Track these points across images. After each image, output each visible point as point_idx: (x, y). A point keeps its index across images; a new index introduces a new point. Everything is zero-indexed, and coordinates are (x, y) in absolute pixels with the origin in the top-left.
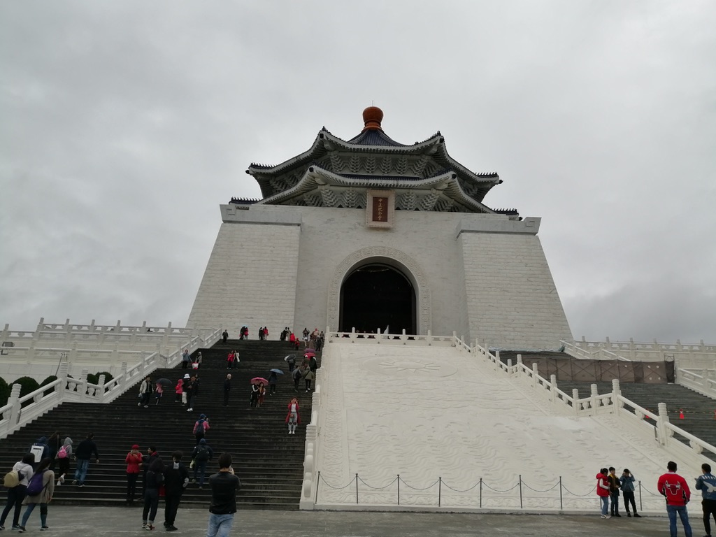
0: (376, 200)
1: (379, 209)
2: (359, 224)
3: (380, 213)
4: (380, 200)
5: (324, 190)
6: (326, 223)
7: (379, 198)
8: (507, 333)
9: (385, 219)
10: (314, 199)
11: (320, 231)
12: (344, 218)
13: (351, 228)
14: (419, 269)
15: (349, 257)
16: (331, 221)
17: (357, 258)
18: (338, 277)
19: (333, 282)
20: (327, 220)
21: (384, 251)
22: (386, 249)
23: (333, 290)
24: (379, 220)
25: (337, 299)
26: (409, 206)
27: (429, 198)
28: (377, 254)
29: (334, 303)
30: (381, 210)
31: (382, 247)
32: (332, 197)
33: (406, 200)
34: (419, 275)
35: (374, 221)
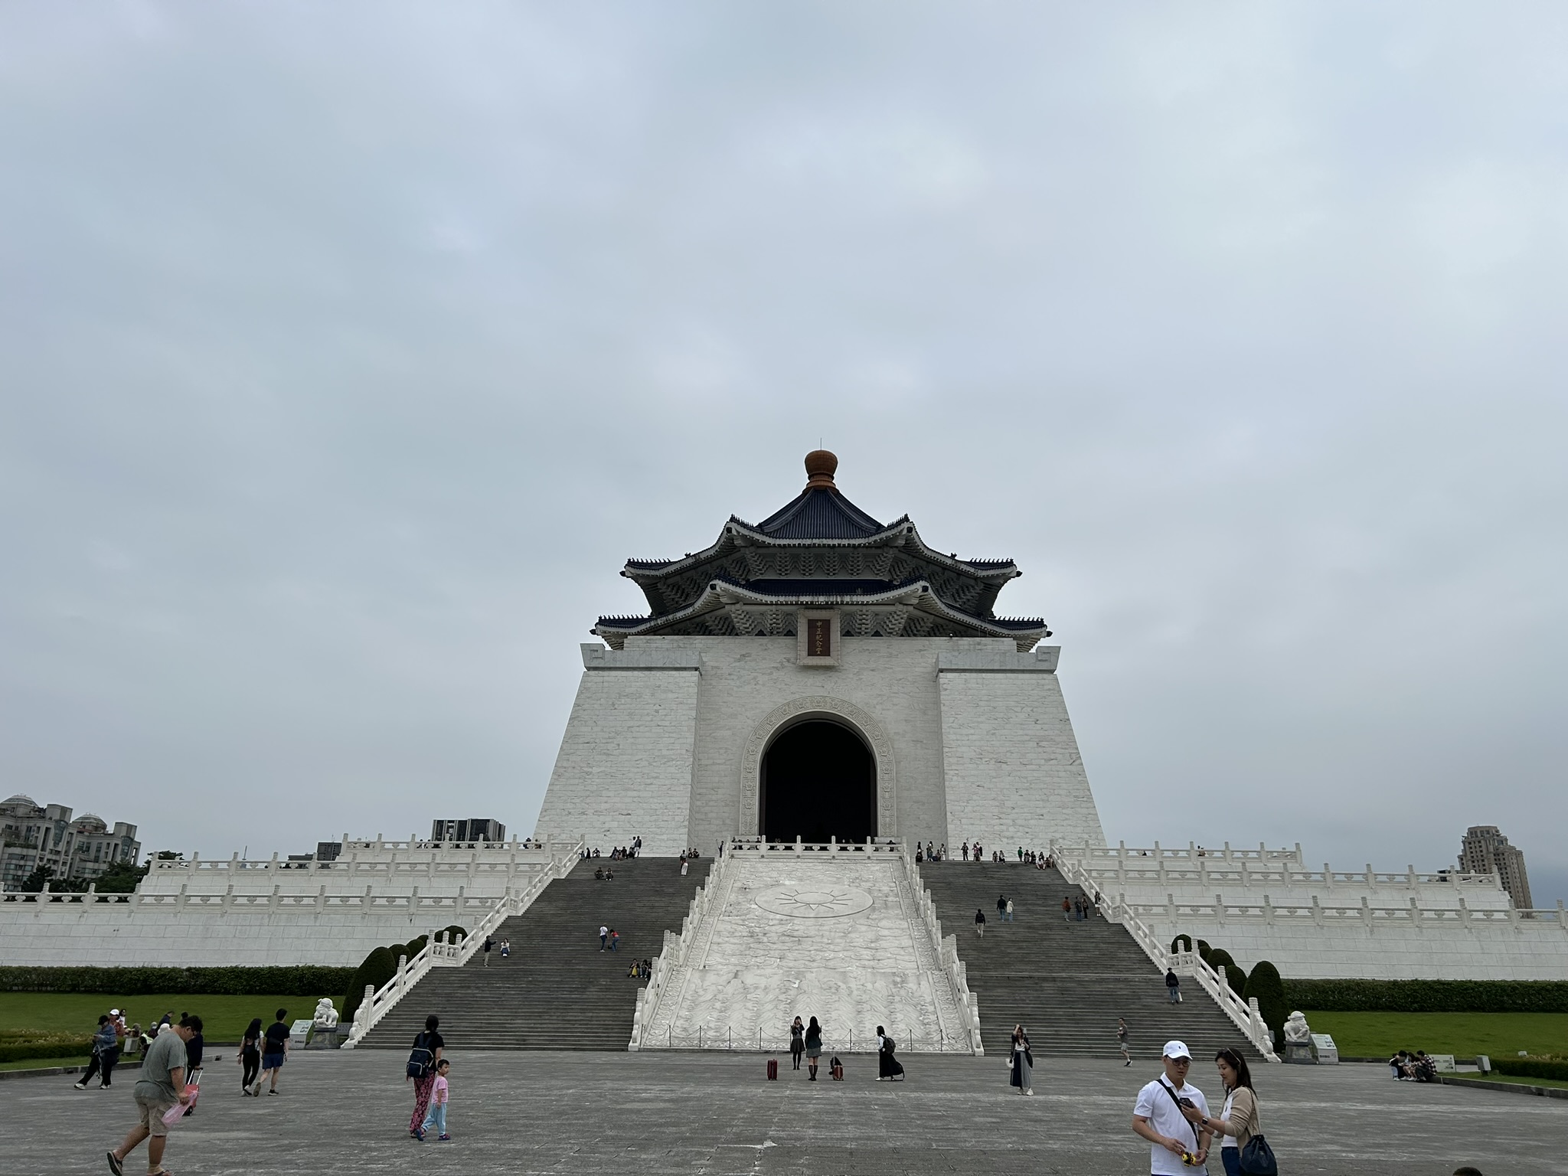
0: (812, 624)
1: (817, 637)
2: (788, 661)
3: (820, 645)
4: (819, 624)
5: (734, 611)
6: (739, 660)
7: (817, 621)
8: (1004, 827)
9: (826, 652)
10: (722, 623)
11: (729, 674)
12: (765, 652)
13: (776, 668)
14: (877, 728)
15: (772, 714)
16: (746, 658)
17: (784, 714)
18: (755, 745)
19: (748, 753)
20: (740, 656)
21: (824, 703)
22: (828, 700)
23: (748, 766)
24: (817, 654)
25: (755, 778)
26: (863, 632)
27: (893, 617)
28: (813, 707)
29: (751, 786)
30: (820, 638)
31: (821, 697)
32: (747, 621)
33: (858, 621)
34: (878, 739)
35: (809, 656)
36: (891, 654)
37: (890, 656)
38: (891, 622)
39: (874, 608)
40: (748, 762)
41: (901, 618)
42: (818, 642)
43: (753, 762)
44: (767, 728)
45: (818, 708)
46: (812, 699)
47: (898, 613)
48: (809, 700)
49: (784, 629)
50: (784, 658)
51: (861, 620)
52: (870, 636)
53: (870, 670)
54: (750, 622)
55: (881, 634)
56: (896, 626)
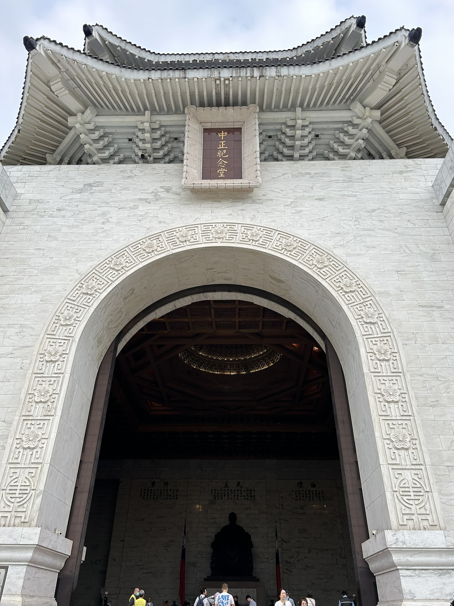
0: (210, 132)
1: (220, 153)
2: (168, 190)
4: (222, 135)
6: (81, 191)
7: (219, 130)
9: (235, 173)
11: (59, 210)
12: (129, 180)
13: (146, 200)
14: (345, 273)
15: (120, 253)
16: (94, 188)
17: (149, 253)
18: (76, 307)
19: (56, 321)
20: (84, 185)
21: (230, 234)
22: (239, 229)
23: (50, 348)
24: (219, 174)
25: (60, 375)
26: (297, 155)
27: (346, 133)
28: (209, 241)
29: (48, 392)
30: (224, 155)
31: (225, 224)
32: (106, 147)
33: (288, 141)
34: (351, 291)
35: (205, 176)
36: (350, 177)
37: (350, 180)
38: (342, 143)
39: (313, 116)
40: (52, 340)
41: (360, 130)
42: (221, 161)
43: (63, 341)
44: (109, 277)
45: (219, 242)
46: (206, 227)
47: (356, 121)
48: (199, 230)
49: (165, 155)
50: (161, 187)
51: (292, 137)
52: (309, 160)
53: (316, 199)
54: (112, 150)
55: (328, 159)
56: (352, 148)
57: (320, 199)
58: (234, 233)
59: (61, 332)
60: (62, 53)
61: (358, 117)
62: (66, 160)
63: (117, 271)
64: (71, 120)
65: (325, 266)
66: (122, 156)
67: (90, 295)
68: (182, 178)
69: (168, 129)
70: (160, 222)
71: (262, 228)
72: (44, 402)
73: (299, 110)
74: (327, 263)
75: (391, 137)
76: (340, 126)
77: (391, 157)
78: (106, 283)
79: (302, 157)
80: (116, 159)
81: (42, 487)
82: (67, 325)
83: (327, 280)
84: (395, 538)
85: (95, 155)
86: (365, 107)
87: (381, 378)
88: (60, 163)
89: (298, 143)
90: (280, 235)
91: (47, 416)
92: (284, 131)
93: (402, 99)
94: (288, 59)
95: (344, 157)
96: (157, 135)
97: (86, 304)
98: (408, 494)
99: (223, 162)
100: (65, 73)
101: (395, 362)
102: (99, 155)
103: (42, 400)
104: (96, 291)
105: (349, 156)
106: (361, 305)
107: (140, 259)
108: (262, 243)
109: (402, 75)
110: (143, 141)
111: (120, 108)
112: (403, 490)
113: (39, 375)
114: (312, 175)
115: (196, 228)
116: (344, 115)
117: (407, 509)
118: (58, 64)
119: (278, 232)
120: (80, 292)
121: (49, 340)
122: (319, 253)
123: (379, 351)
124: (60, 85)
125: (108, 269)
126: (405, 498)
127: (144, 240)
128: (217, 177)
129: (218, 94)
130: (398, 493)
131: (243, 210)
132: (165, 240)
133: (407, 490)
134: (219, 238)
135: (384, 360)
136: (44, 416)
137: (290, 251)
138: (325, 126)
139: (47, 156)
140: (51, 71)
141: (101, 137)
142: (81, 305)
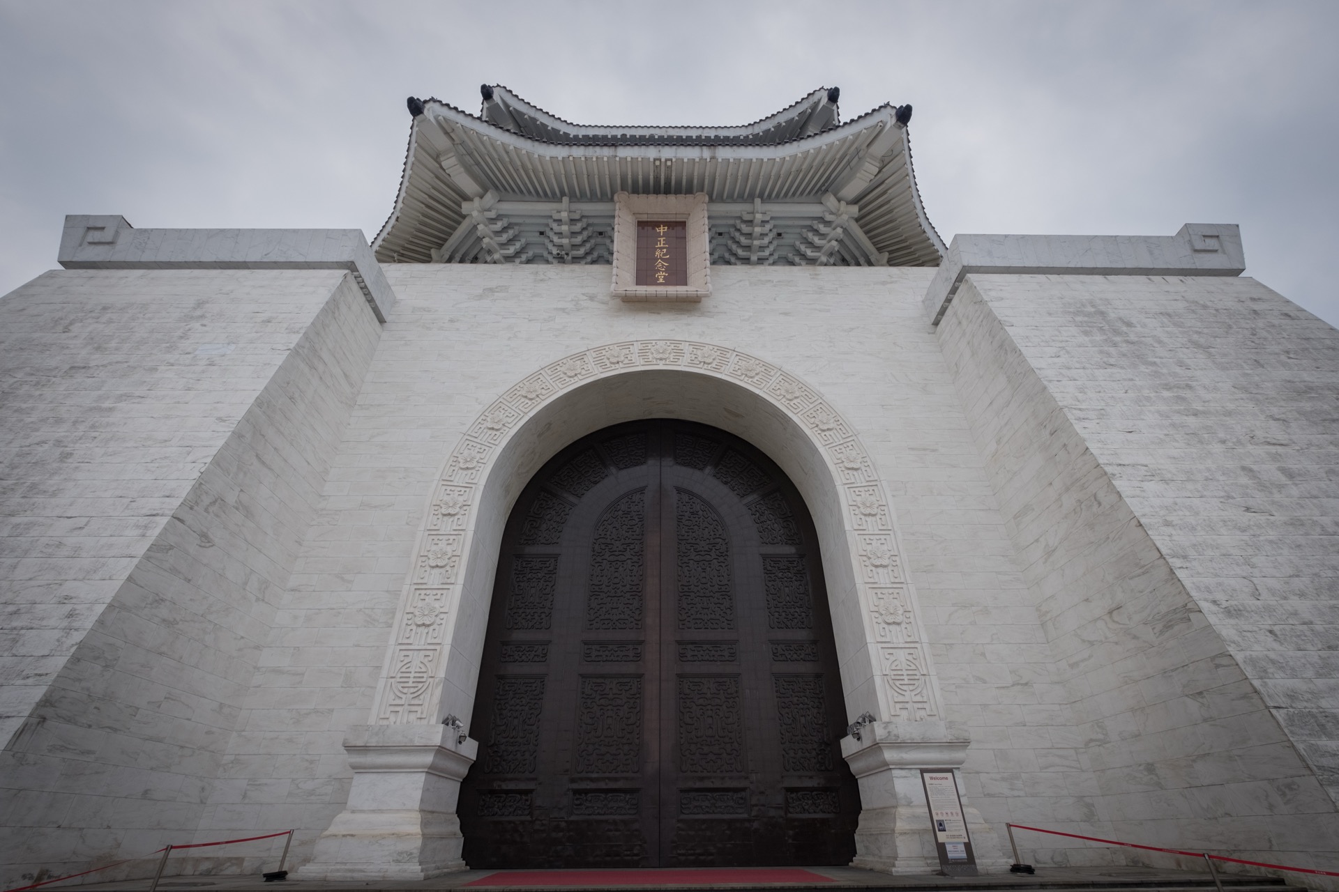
0: (645, 226)
1: (657, 253)
2: (592, 298)
3: (664, 266)
4: (662, 230)
6: (480, 297)
7: (657, 224)
9: (678, 278)
11: (451, 321)
13: (563, 310)
14: (821, 406)
15: (535, 376)
16: (496, 294)
17: (570, 377)
18: (479, 446)
19: (454, 464)
20: (484, 290)
21: (675, 354)
22: (686, 348)
23: (446, 498)
24: (658, 279)
25: (461, 532)
26: (754, 258)
27: (816, 232)
28: (648, 363)
29: (445, 553)
30: (664, 255)
31: (668, 342)
32: (510, 241)
33: (743, 240)
34: (828, 429)
35: (639, 281)
36: (822, 288)
38: (811, 244)
39: (776, 209)
40: (449, 488)
41: (834, 229)
42: (660, 262)
43: (463, 489)
44: (520, 407)
45: (661, 364)
46: (644, 345)
47: (829, 217)
48: (636, 348)
49: (587, 254)
50: (583, 294)
51: (749, 235)
52: (769, 265)
53: (780, 314)
54: (518, 245)
55: (792, 264)
56: (823, 251)
57: (786, 314)
58: (680, 353)
59: (460, 478)
60: (458, 121)
61: (832, 213)
62: (458, 256)
63: (531, 399)
64: (466, 207)
65: (796, 398)
66: (530, 254)
67: (497, 430)
68: (611, 282)
69: (591, 221)
70: (583, 338)
71: (716, 348)
72: (442, 567)
73: (758, 201)
74: (797, 394)
75: (871, 238)
76: (808, 223)
77: (870, 264)
78: (516, 415)
79: (761, 261)
80: (524, 257)
81: (442, 674)
82: (467, 468)
83: (799, 415)
84: (887, 730)
85: (496, 251)
86: (839, 200)
87: (867, 537)
88: (449, 260)
89: (756, 243)
90: (738, 357)
91: (446, 585)
92: (738, 227)
93: (885, 192)
94: (742, 137)
95: (812, 261)
96: (578, 227)
97: (492, 442)
98: (901, 678)
99: (662, 264)
100: (460, 147)
101: (883, 517)
102: (502, 252)
103: (439, 564)
104: (504, 425)
105: (819, 261)
106: (841, 447)
107: (559, 385)
108: (716, 367)
109: (885, 163)
110: (560, 234)
111: (530, 192)
112: (895, 673)
113: (433, 533)
114: (775, 283)
115: (631, 347)
116: (814, 210)
117: (900, 696)
118: (452, 135)
119: (735, 353)
120: (483, 427)
121: (445, 487)
122: (789, 381)
123: (864, 504)
124: (453, 161)
125: (519, 398)
126: (898, 683)
127: (565, 361)
128: (654, 282)
129: (657, 179)
130: (888, 677)
131: (689, 325)
132: (592, 361)
133: (899, 673)
134: (661, 359)
135: (870, 515)
136: (443, 584)
137: (751, 377)
138: (790, 223)
139: (433, 252)
140: (442, 142)
141: (505, 229)
142: (485, 444)
